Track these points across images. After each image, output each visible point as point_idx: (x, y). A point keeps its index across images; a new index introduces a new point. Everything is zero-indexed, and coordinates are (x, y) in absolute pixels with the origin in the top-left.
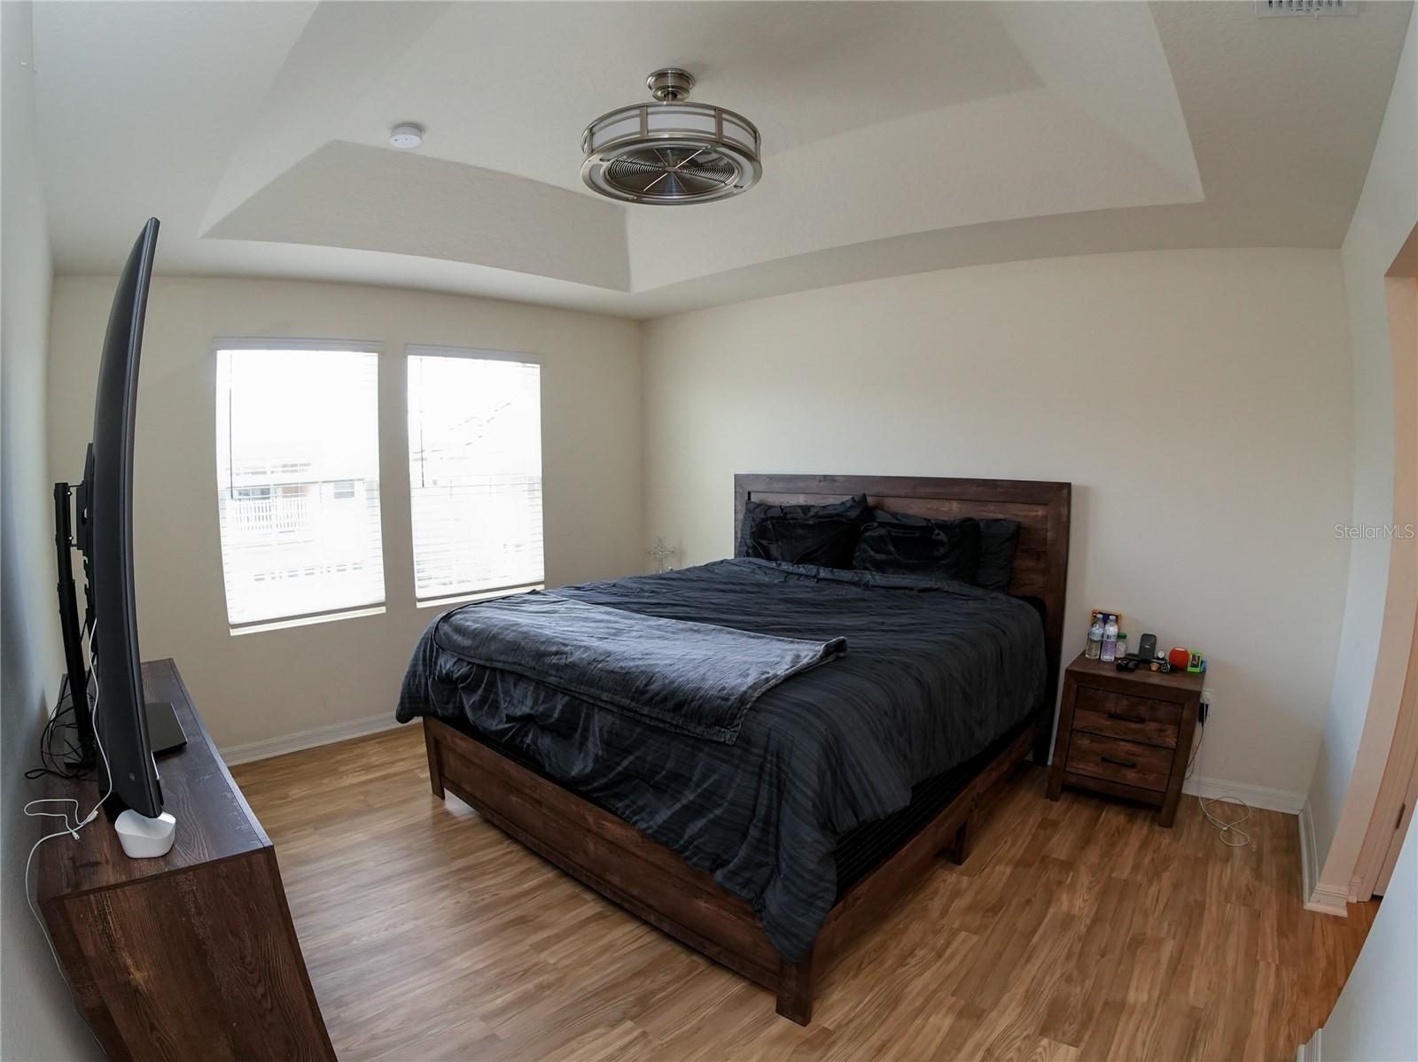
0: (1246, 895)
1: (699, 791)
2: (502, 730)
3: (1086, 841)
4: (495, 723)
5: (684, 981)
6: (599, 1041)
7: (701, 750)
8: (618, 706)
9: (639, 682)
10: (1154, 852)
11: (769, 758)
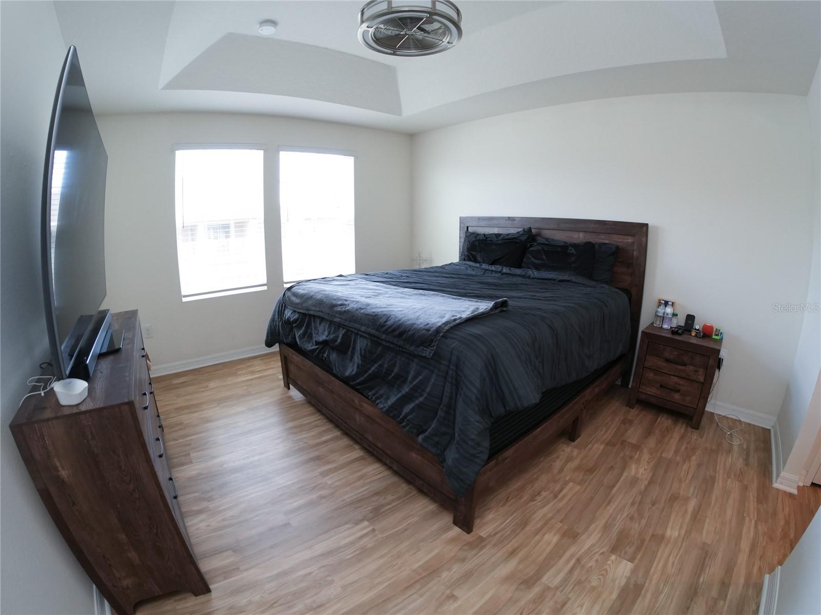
0: (739, 475)
1: (411, 386)
2: (314, 349)
3: (648, 433)
4: (310, 346)
5: (403, 499)
6: (346, 533)
7: (413, 361)
8: (369, 334)
9: (381, 320)
10: (688, 443)
11: (451, 367)
